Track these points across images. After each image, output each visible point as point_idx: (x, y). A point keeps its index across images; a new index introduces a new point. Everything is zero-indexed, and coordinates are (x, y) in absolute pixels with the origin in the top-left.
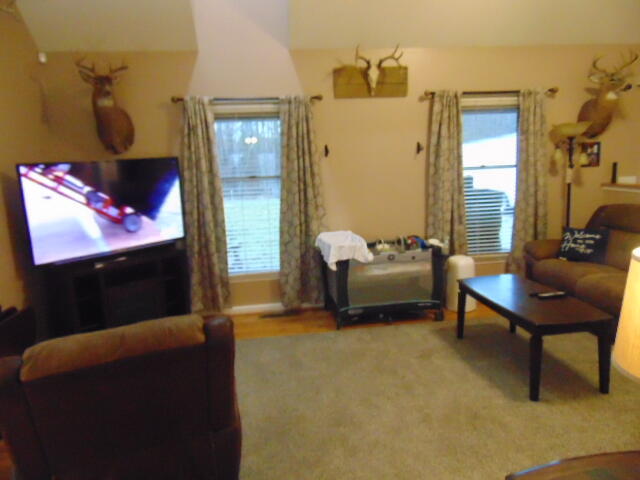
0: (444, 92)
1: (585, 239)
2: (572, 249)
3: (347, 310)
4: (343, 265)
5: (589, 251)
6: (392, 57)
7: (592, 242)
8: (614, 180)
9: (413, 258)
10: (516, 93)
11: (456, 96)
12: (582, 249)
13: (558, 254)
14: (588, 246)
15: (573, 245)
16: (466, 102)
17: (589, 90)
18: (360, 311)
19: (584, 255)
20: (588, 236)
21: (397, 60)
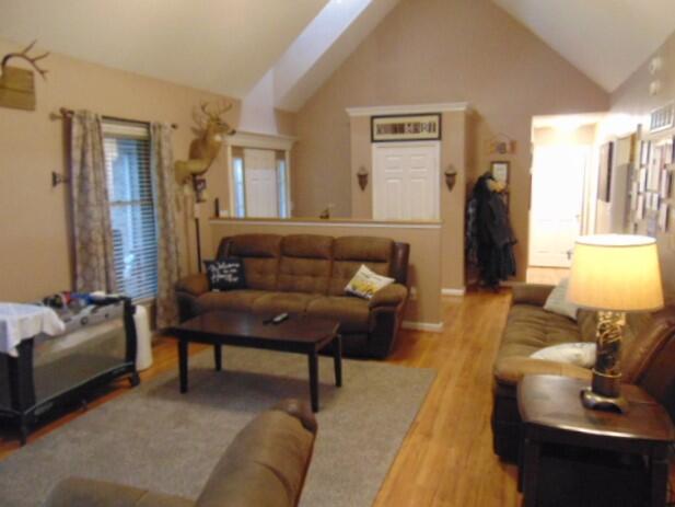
0: (85, 112)
1: (229, 269)
2: (222, 280)
3: (32, 412)
4: (27, 345)
5: (236, 279)
6: (22, 55)
7: (234, 271)
8: (217, 214)
9: (107, 316)
10: (147, 125)
11: (97, 120)
12: (229, 278)
13: (211, 286)
14: (234, 275)
15: (222, 276)
16: (106, 127)
17: (195, 131)
18: (51, 405)
19: (233, 283)
20: (230, 266)
21: (32, 61)
